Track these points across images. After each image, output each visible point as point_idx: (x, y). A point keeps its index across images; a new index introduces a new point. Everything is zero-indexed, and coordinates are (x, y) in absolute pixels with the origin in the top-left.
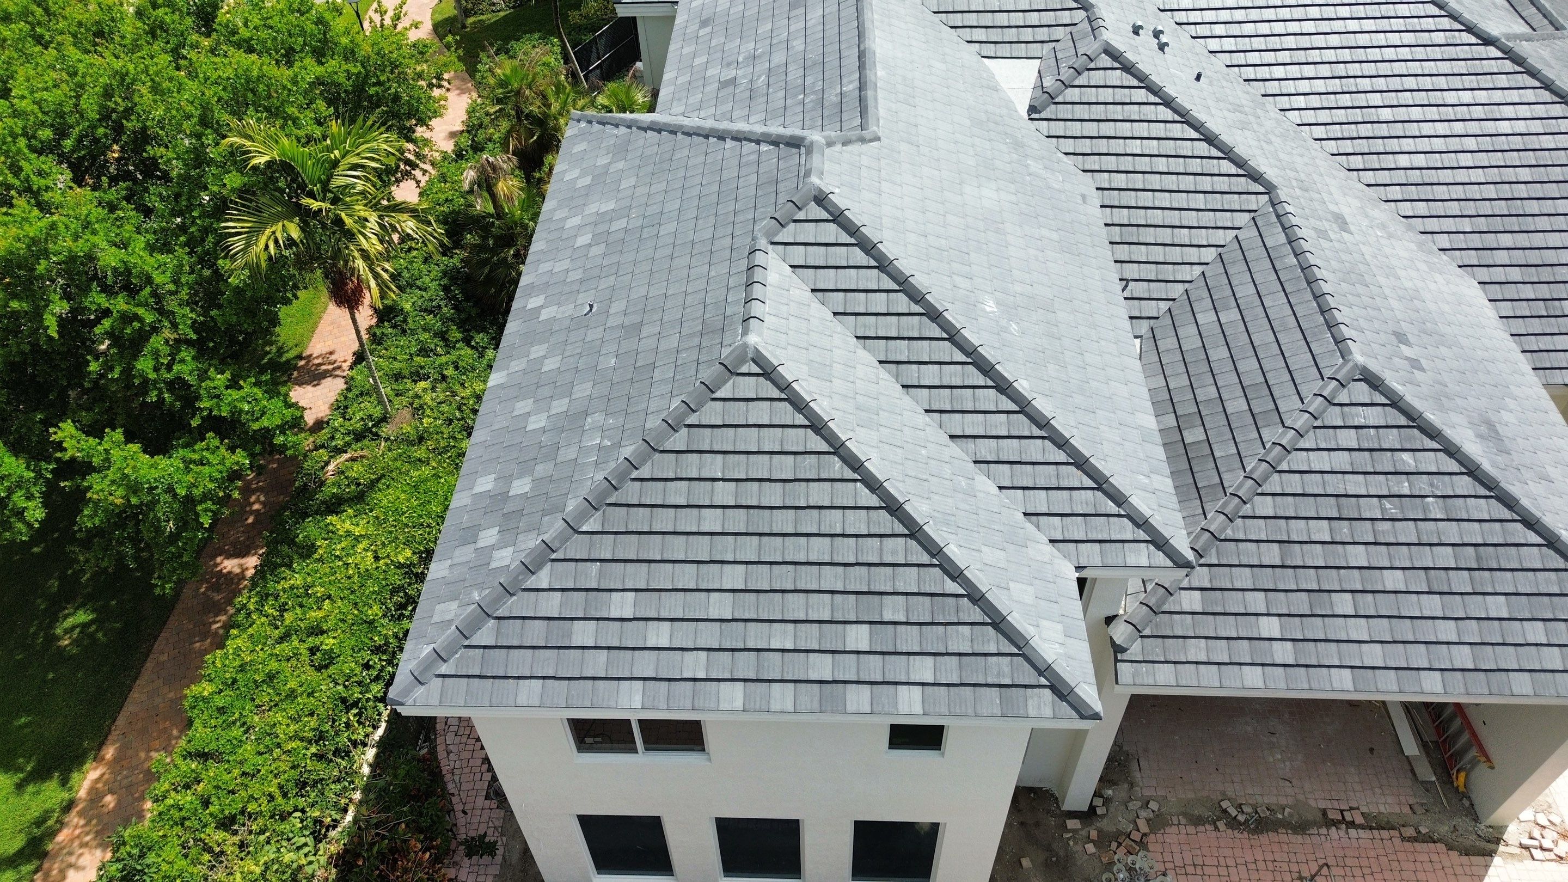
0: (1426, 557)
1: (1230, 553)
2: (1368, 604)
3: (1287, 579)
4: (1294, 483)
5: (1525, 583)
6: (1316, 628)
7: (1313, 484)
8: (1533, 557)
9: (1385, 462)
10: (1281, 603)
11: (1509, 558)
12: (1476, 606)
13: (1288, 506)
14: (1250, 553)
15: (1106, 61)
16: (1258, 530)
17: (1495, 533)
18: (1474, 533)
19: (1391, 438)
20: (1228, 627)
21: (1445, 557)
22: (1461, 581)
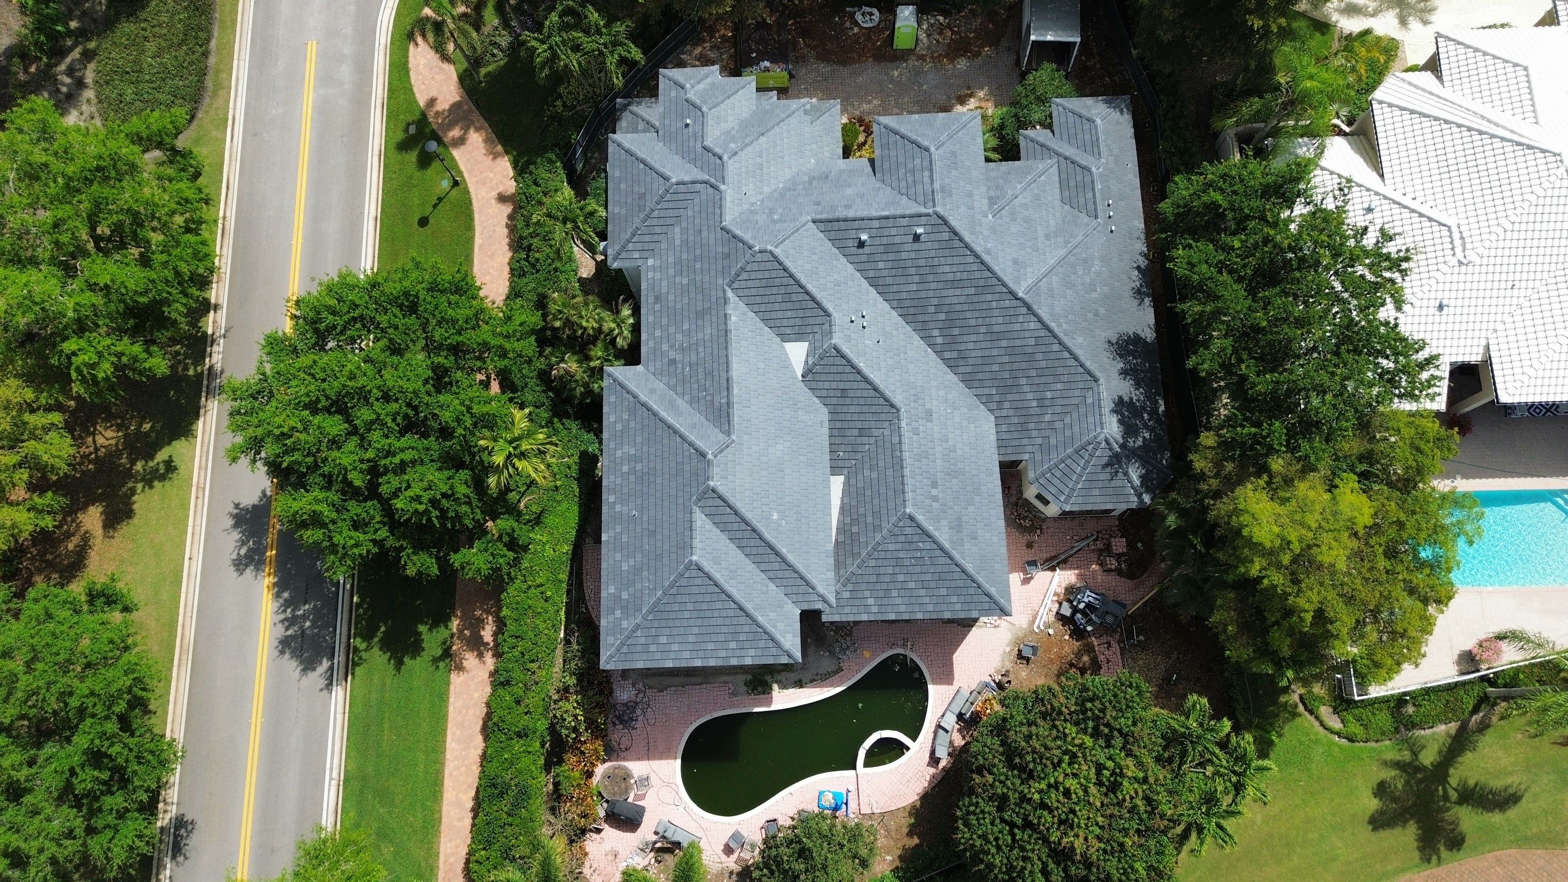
0: (923, 577)
1: (860, 579)
2: (903, 593)
3: (878, 586)
4: (882, 555)
5: (953, 584)
6: (885, 601)
7: (889, 555)
8: (957, 576)
9: (914, 546)
10: (875, 594)
11: (949, 576)
12: (936, 592)
13: (880, 563)
14: (866, 579)
15: (834, 352)
16: (870, 571)
17: (946, 569)
18: (939, 569)
19: (916, 538)
20: (857, 602)
21: (929, 577)
22: (933, 585)
